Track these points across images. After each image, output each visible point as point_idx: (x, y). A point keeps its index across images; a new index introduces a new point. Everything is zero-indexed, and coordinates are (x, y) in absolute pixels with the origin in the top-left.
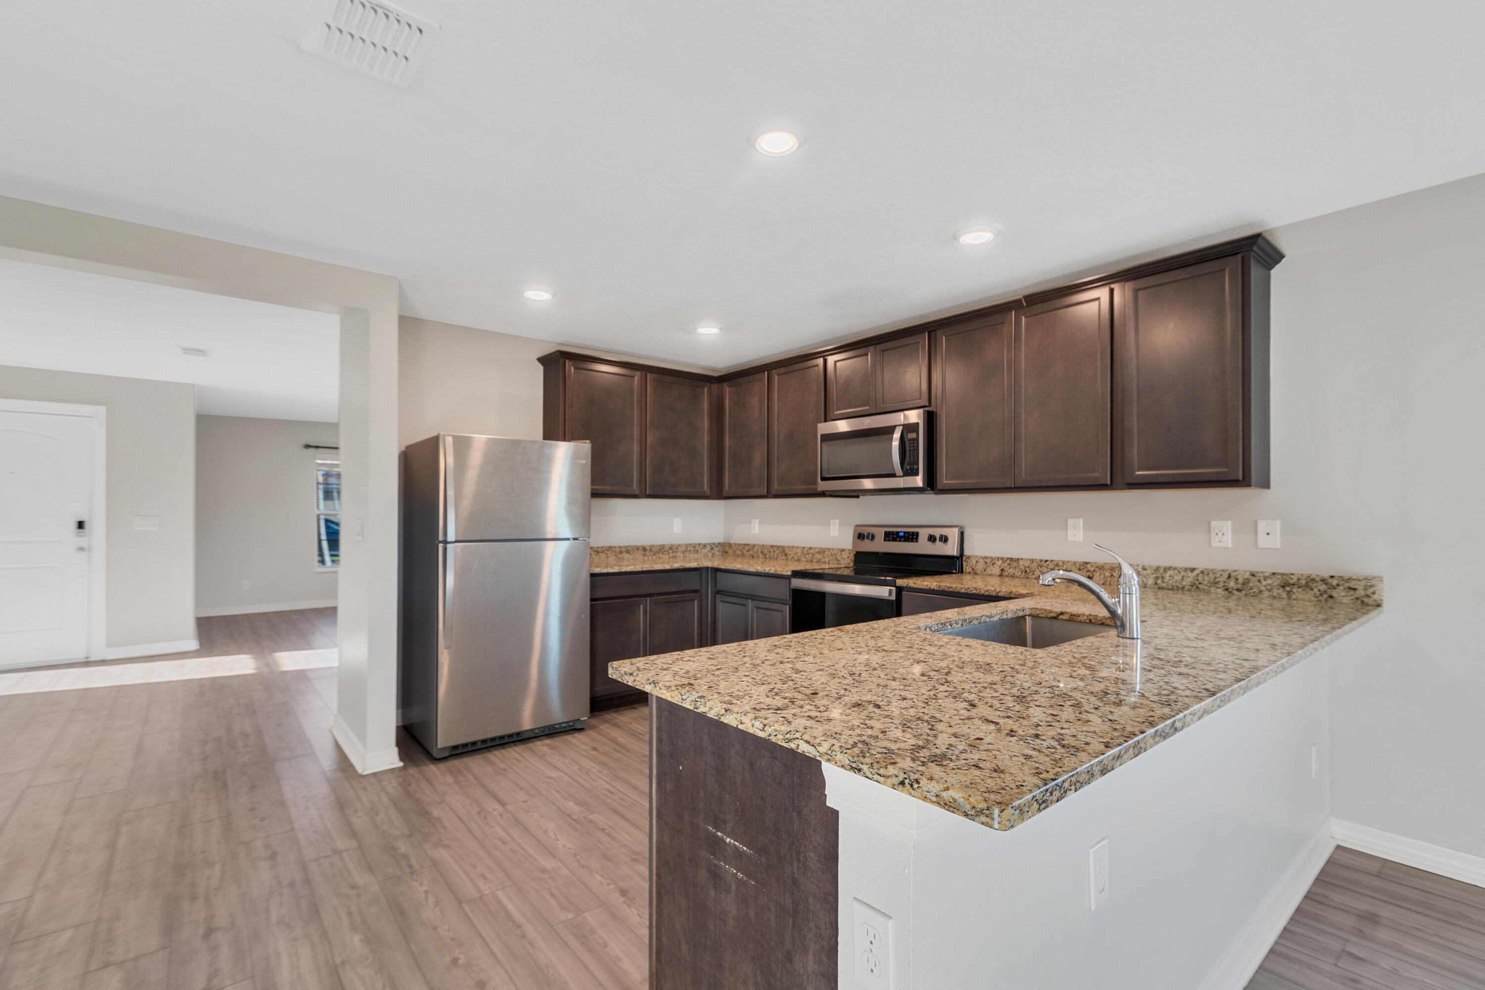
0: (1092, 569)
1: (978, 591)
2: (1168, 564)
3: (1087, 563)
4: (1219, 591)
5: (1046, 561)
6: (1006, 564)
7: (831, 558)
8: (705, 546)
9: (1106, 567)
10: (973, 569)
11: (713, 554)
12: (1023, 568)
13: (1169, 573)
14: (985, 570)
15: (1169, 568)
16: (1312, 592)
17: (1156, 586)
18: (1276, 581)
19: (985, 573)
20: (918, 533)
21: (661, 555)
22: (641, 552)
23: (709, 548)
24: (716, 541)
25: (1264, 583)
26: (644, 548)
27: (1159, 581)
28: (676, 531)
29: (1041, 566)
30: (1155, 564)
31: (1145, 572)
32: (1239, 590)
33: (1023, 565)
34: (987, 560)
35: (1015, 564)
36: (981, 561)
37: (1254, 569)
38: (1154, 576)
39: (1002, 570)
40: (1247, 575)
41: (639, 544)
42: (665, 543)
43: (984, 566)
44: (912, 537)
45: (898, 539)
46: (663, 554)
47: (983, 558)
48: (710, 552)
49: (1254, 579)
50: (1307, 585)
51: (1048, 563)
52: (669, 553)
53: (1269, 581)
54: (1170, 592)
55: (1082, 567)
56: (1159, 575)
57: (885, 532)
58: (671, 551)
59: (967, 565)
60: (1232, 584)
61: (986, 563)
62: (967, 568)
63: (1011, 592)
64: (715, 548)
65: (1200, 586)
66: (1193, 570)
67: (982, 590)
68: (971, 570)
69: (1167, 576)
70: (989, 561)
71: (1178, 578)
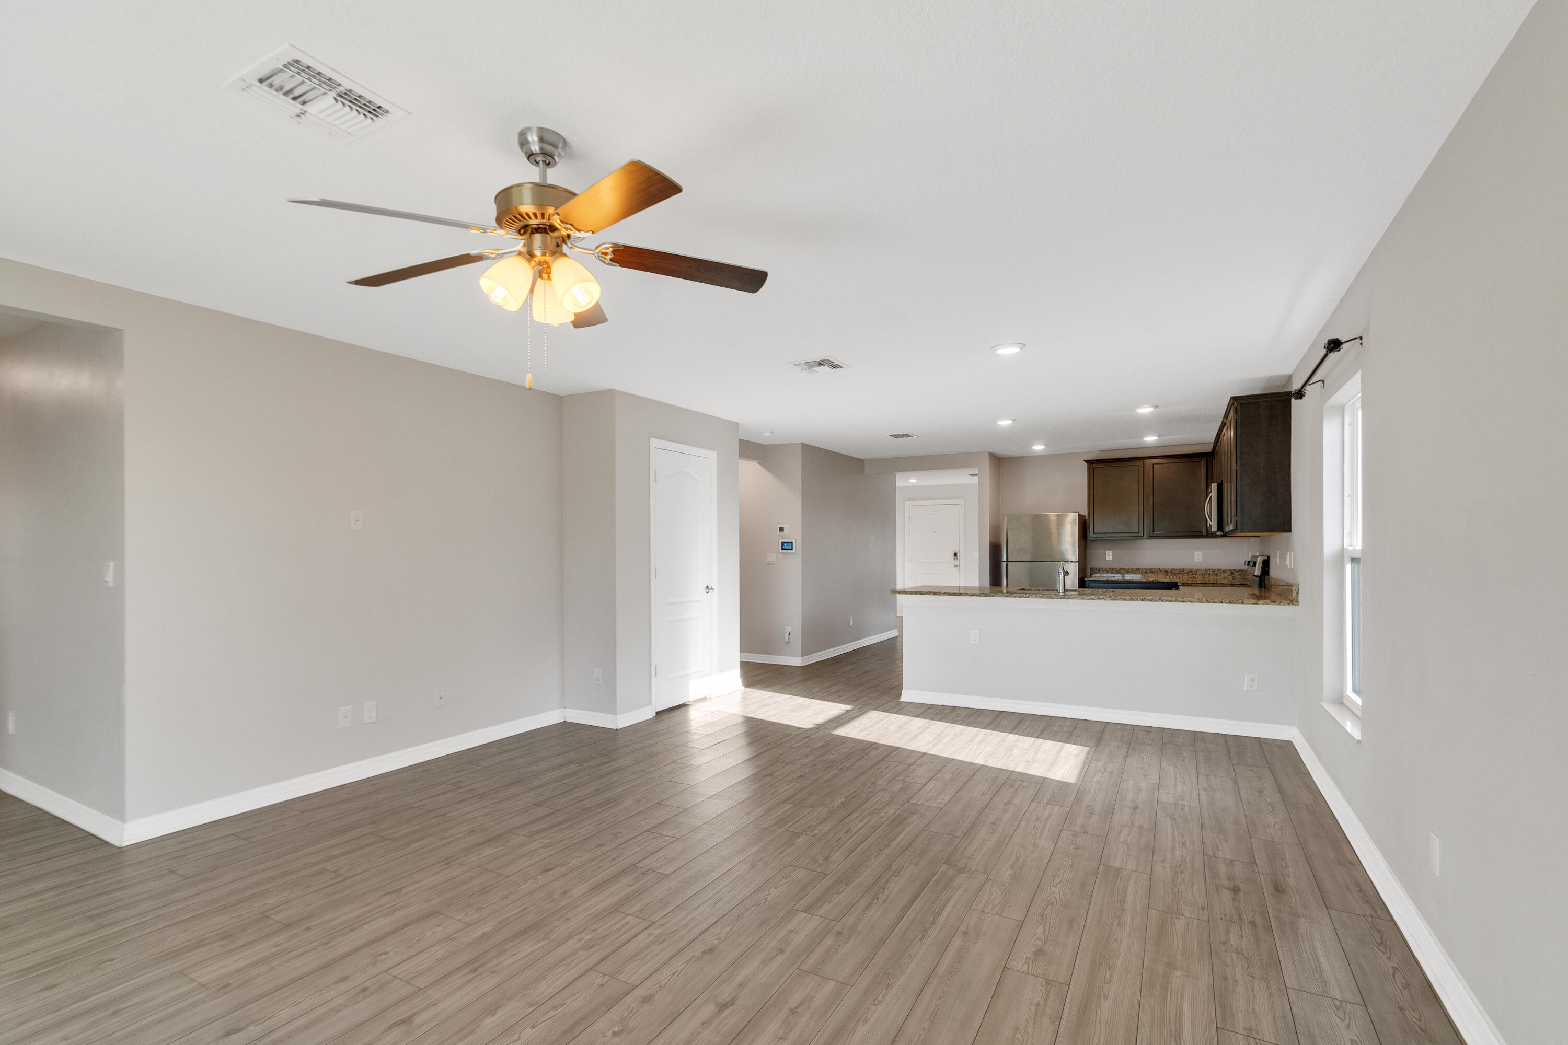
8: (1224, 571)
11: (1233, 577)
21: (1181, 575)
22: (1162, 572)
23: (1229, 573)
24: (1237, 568)
26: (1165, 570)
28: (1196, 560)
41: (1161, 568)
42: (1185, 568)
46: (1182, 574)
48: (1230, 576)
52: (1189, 575)
58: (1190, 574)
64: (1236, 573)
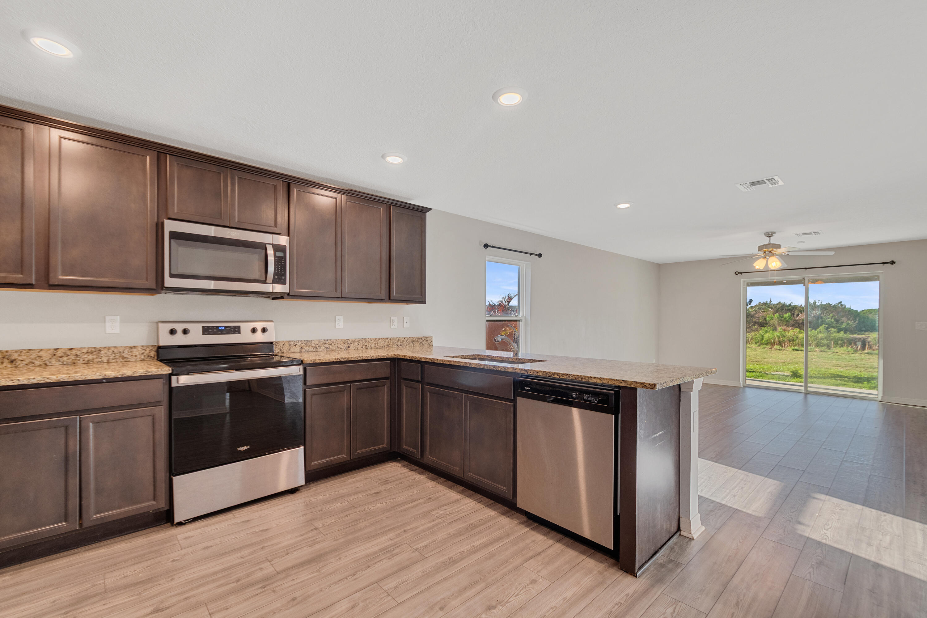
0: (349, 342)
1: (361, 358)
2: (379, 337)
3: (347, 339)
4: (395, 346)
5: (327, 340)
6: (304, 344)
7: (112, 357)
9: (356, 341)
10: (281, 350)
12: (314, 346)
13: (380, 341)
14: (289, 350)
15: (380, 339)
16: (419, 343)
17: (375, 348)
18: (410, 340)
19: (289, 351)
20: (239, 327)
25: (407, 341)
27: (376, 345)
29: (325, 343)
30: (375, 337)
31: (371, 341)
32: (401, 345)
33: (315, 344)
34: (291, 343)
35: (309, 344)
36: (287, 344)
37: (405, 336)
38: (374, 343)
39: (302, 348)
40: (403, 339)
43: (289, 347)
44: (236, 330)
45: (219, 332)
47: (288, 342)
49: (405, 340)
50: (418, 341)
51: (328, 341)
53: (409, 341)
54: (380, 349)
55: (345, 342)
56: (376, 342)
57: (203, 327)
59: (276, 348)
60: (399, 343)
61: (290, 345)
62: (276, 350)
63: (378, 356)
65: (390, 345)
66: (387, 338)
67: (363, 357)
68: (279, 350)
69: (379, 342)
70: (292, 343)
71: (383, 343)
